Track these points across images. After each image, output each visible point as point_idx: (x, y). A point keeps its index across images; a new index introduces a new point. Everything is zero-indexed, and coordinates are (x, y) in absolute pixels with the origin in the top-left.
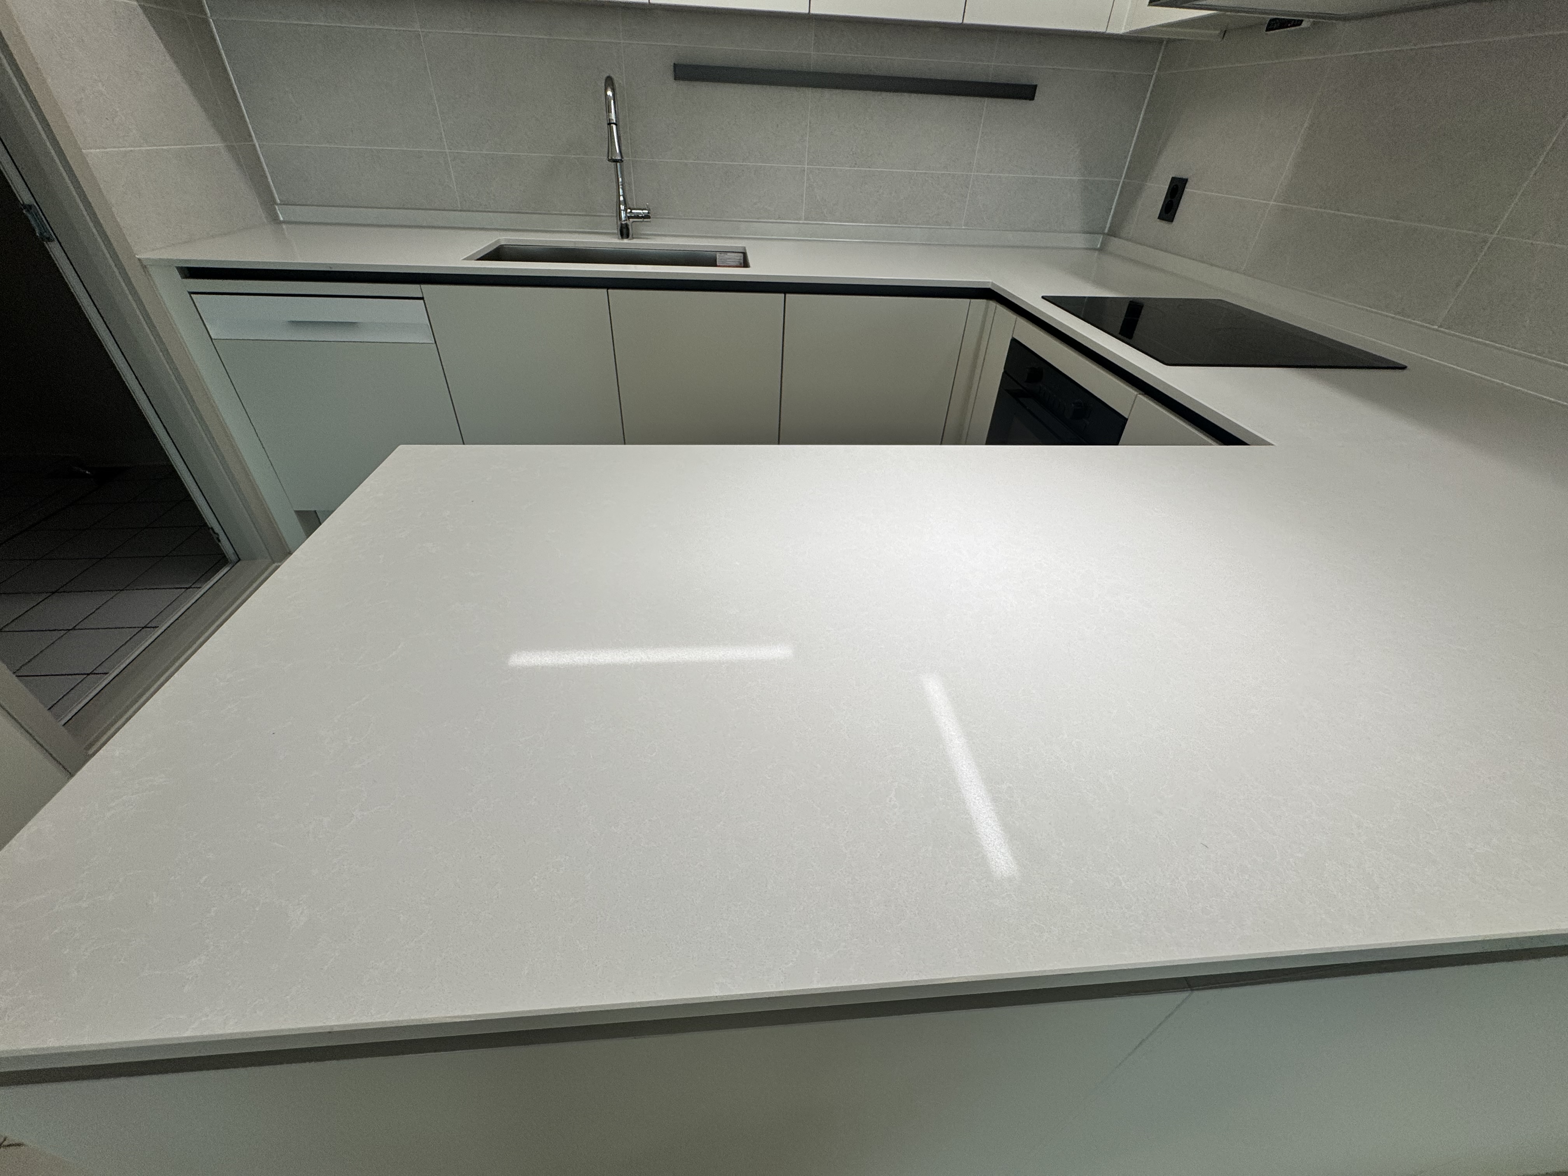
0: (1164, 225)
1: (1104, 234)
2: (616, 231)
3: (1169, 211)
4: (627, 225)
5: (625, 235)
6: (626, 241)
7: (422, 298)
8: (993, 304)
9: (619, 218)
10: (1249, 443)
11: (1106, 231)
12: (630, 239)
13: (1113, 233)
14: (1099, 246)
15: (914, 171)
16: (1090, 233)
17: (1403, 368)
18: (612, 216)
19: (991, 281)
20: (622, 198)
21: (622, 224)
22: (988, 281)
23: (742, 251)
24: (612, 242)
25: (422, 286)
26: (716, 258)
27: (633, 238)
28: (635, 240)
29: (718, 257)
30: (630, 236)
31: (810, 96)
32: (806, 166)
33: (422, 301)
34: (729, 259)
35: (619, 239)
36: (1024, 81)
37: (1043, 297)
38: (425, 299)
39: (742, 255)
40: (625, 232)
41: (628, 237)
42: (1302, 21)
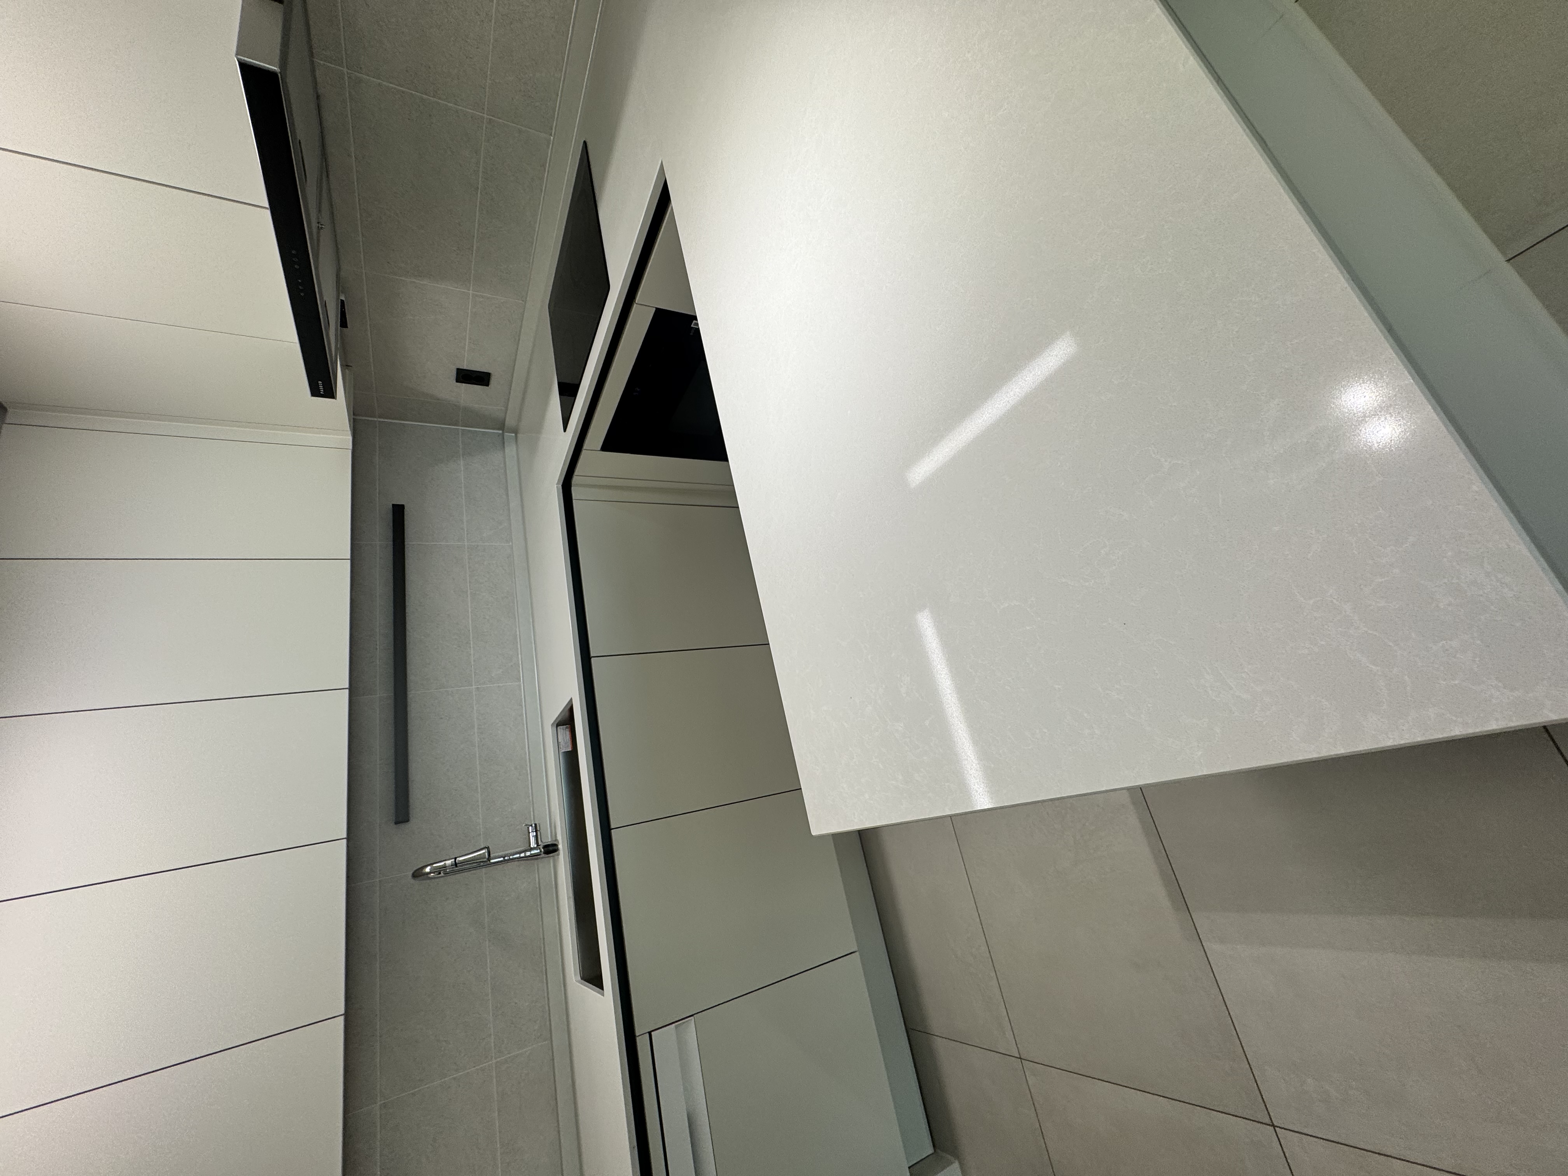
0: (493, 381)
1: (503, 433)
2: (550, 860)
3: (480, 378)
4: (545, 847)
5: (555, 848)
6: (560, 846)
7: (650, 1033)
8: (575, 480)
9: (539, 856)
10: (664, 179)
11: (501, 432)
12: (558, 842)
13: (501, 425)
14: (513, 435)
15: (469, 593)
16: (504, 443)
17: (585, 142)
18: (538, 865)
19: (556, 486)
20: (522, 855)
21: (545, 853)
22: (556, 488)
23: (555, 729)
24: (563, 862)
25: (637, 1034)
26: (564, 752)
27: (556, 840)
28: (558, 839)
29: (563, 751)
30: (556, 843)
31: (414, 693)
32: (474, 687)
33: (652, 1033)
34: (564, 740)
35: (558, 855)
36: (390, 516)
37: (565, 431)
38: (650, 1030)
39: (559, 727)
40: (551, 849)
41: (556, 845)
42: (341, 300)
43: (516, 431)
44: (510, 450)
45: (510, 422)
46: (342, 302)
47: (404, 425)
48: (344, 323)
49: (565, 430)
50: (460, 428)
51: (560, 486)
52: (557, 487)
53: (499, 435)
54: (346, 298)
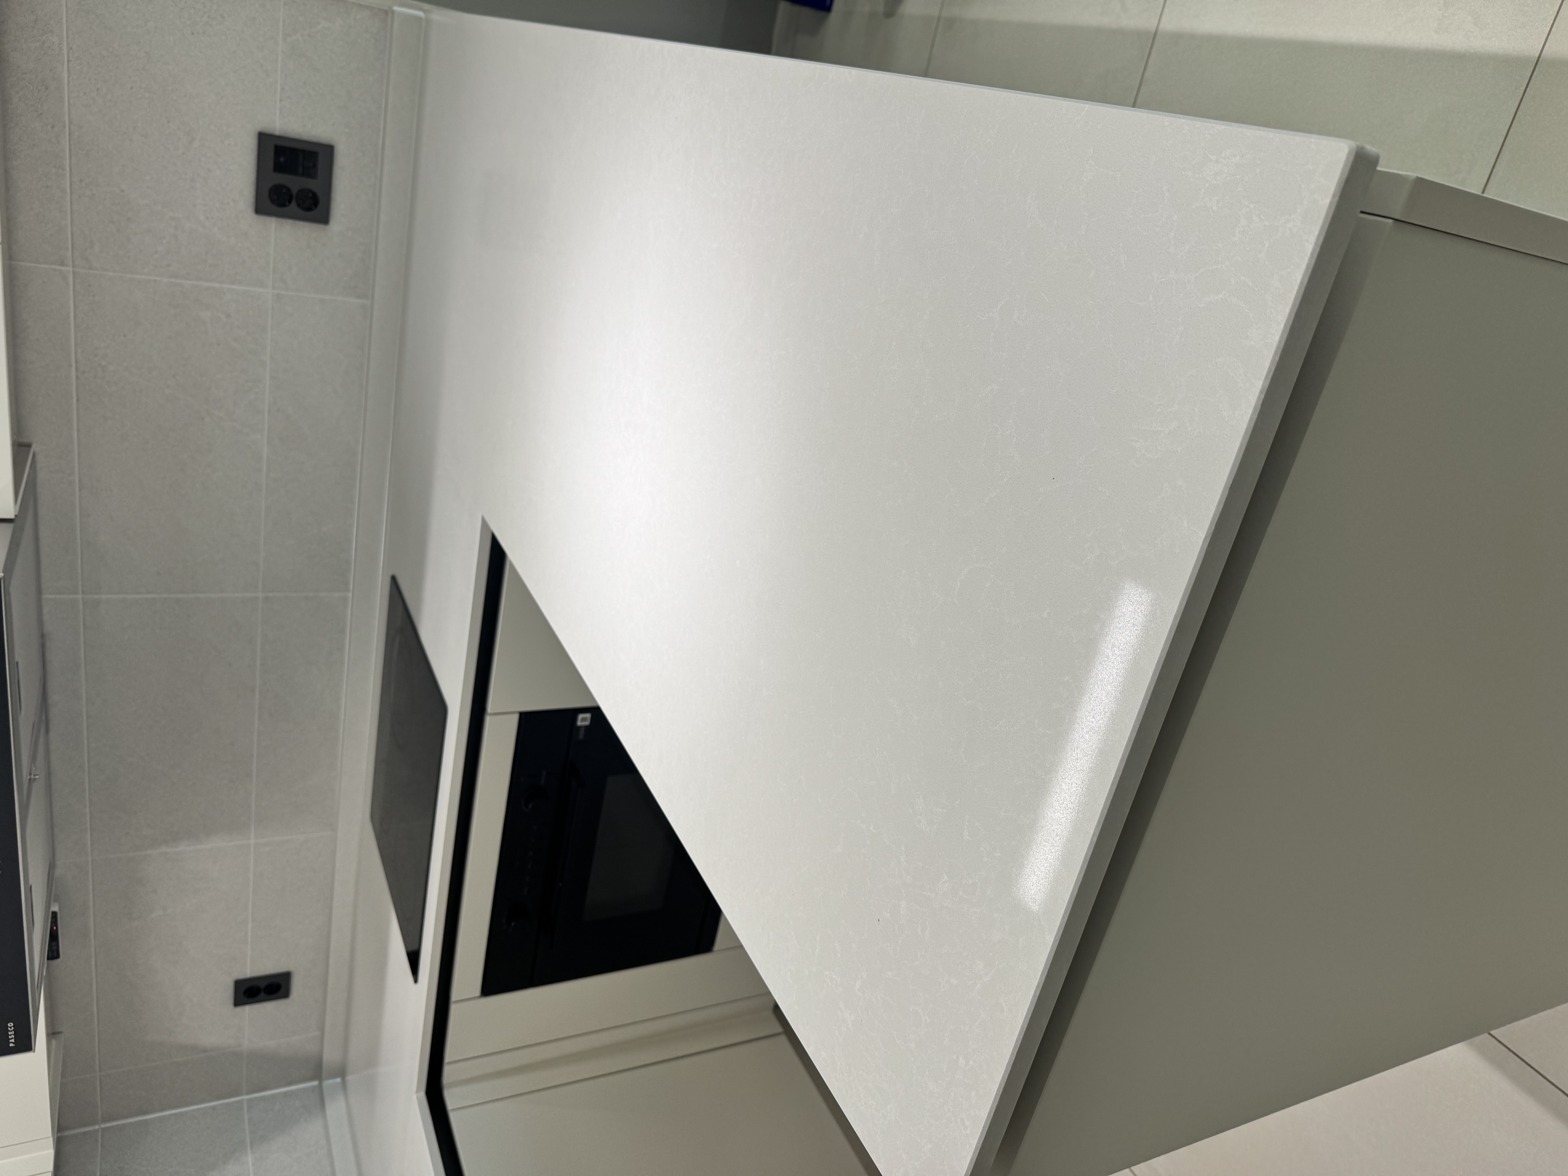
0: (296, 985)
1: (320, 1083)
10: (491, 536)
11: (316, 1082)
13: (316, 1070)
14: (339, 1081)
16: (323, 1102)
22: (417, 1104)
43: (341, 1072)
44: (335, 1109)
45: (331, 1056)
46: (54, 915)
47: (146, 1121)
48: (53, 953)
49: (416, 981)
50: (246, 1097)
51: (423, 1095)
52: (418, 1098)
53: (314, 1087)
54: (60, 909)
